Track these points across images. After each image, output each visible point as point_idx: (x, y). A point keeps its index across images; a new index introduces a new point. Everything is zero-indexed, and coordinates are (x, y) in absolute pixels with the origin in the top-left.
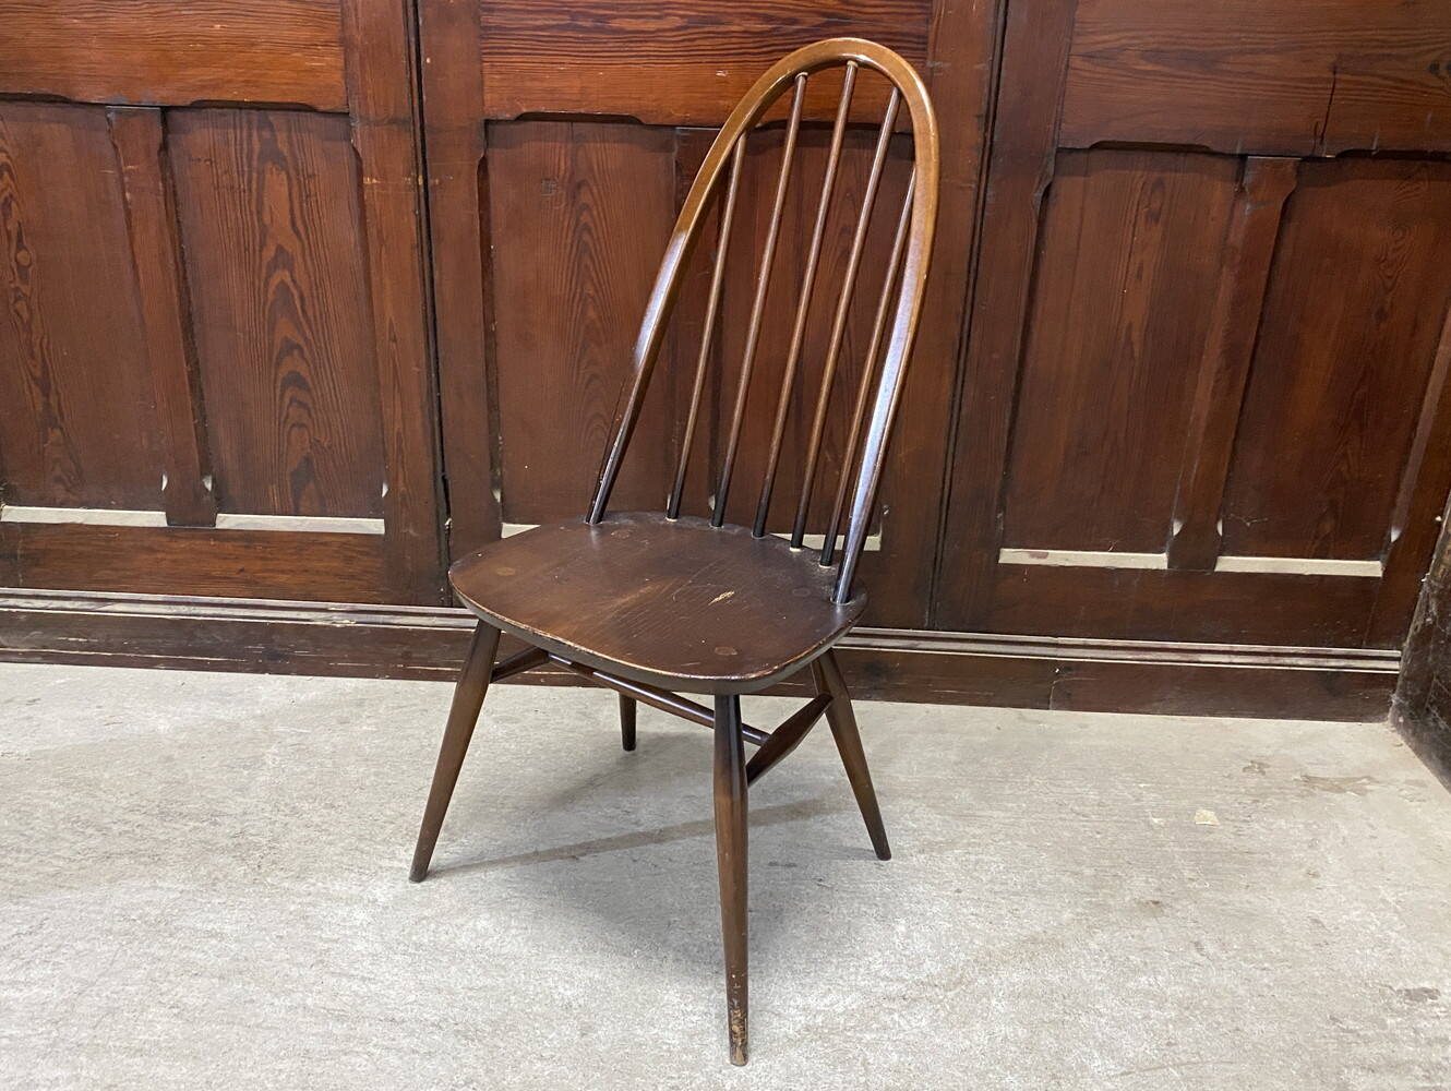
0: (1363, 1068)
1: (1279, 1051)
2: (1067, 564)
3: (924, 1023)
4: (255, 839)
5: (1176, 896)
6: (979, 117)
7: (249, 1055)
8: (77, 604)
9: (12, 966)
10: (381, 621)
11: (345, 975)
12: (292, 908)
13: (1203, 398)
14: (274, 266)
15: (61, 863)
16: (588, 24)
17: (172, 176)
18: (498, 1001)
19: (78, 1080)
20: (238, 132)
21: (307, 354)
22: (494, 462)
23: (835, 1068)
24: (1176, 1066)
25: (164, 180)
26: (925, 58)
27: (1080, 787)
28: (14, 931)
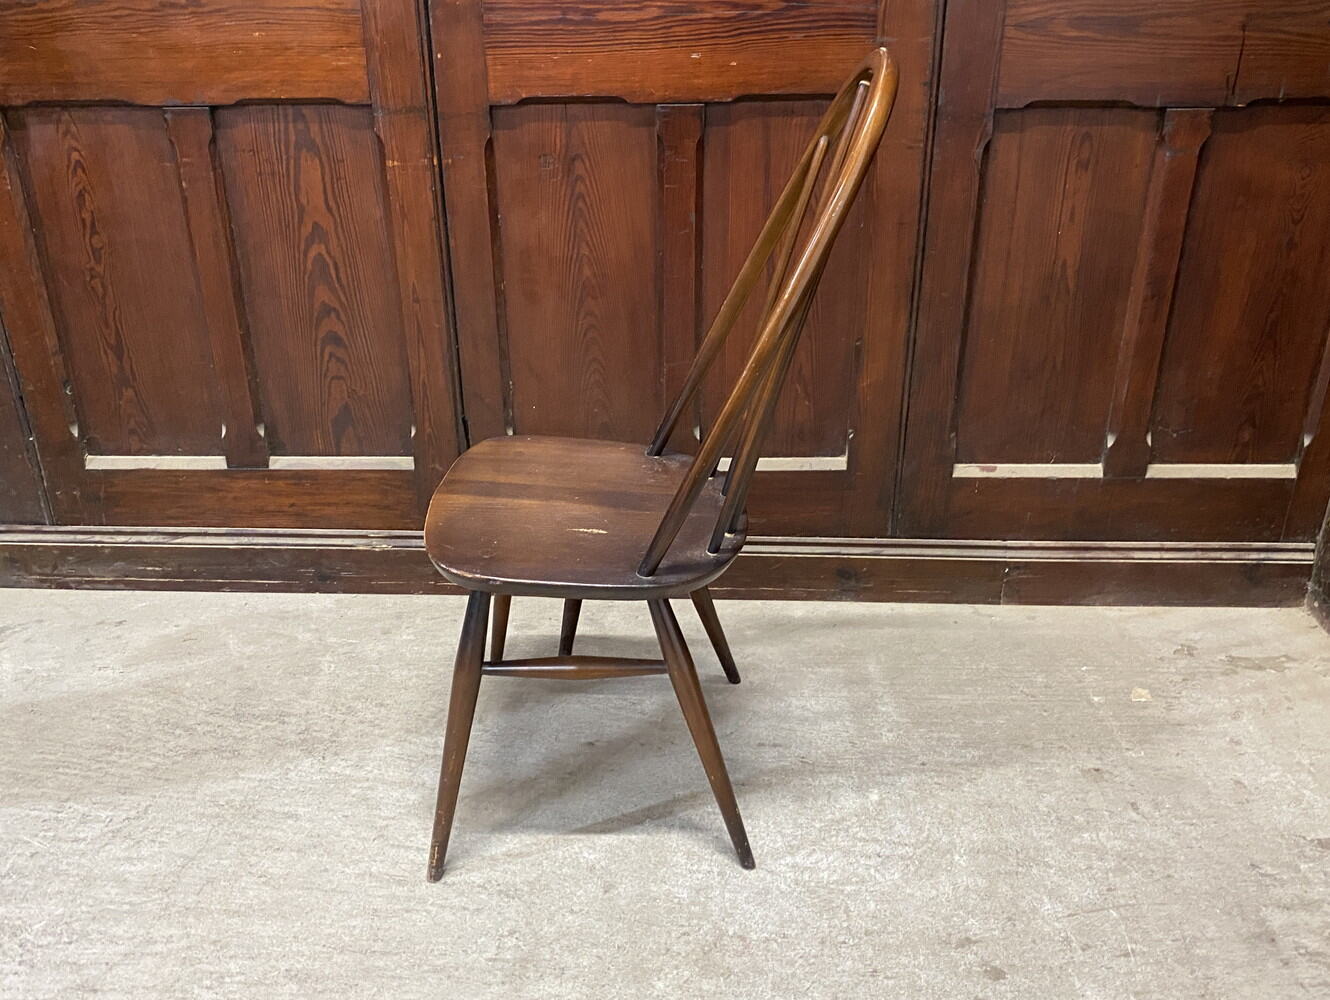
0: (1279, 907)
1: (1206, 893)
2: (1014, 476)
3: (896, 876)
4: (319, 735)
5: (1115, 763)
6: (925, 84)
7: (327, 915)
8: (152, 539)
9: (126, 845)
10: (414, 544)
11: (403, 847)
12: (354, 792)
13: (1129, 328)
14: (311, 240)
15: (157, 759)
16: (577, 17)
17: (221, 165)
18: (533, 865)
19: (188, 937)
20: (276, 125)
21: (342, 316)
22: (506, 404)
23: (822, 915)
24: (1117, 908)
25: (214, 169)
26: (876, 35)
27: (1029, 672)
28: (124, 816)
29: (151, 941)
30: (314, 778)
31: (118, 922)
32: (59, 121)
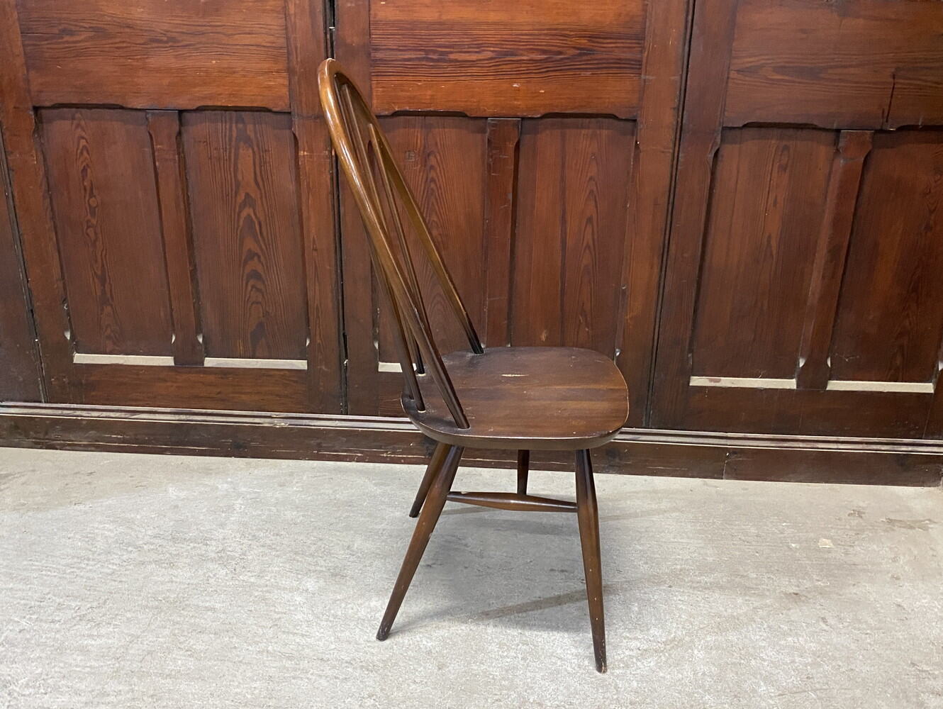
0: (933, 693)
1: (879, 682)
2: (733, 386)
3: (652, 664)
4: (232, 554)
5: (808, 590)
6: (674, 109)
7: (235, 679)
8: (118, 414)
9: (89, 626)
10: (304, 424)
11: (291, 633)
12: (256, 594)
13: (815, 284)
14: (244, 205)
15: (115, 567)
16: (435, 57)
17: (183, 152)
18: (386, 649)
19: (133, 692)
20: (224, 125)
21: (262, 258)
22: (375, 324)
23: (598, 690)
24: (814, 691)
25: (179, 154)
26: (641, 74)
27: (744, 525)
28: (89, 606)
29: (104, 694)
30: (228, 584)
31: (81, 680)
32: (73, 119)
